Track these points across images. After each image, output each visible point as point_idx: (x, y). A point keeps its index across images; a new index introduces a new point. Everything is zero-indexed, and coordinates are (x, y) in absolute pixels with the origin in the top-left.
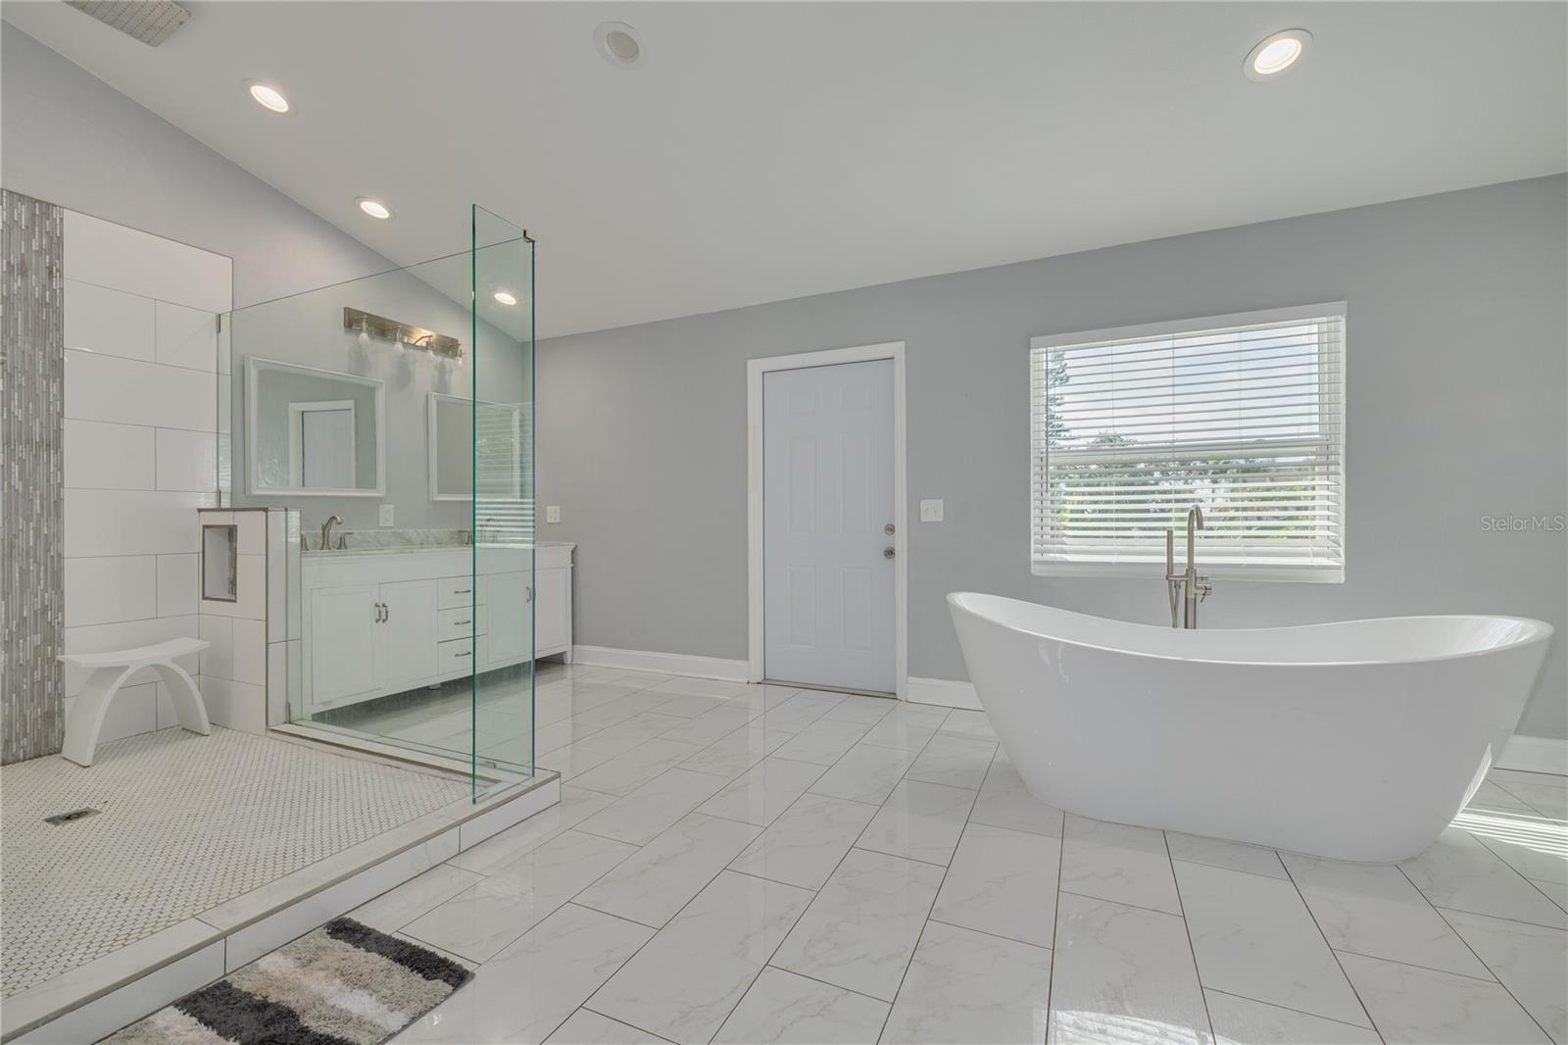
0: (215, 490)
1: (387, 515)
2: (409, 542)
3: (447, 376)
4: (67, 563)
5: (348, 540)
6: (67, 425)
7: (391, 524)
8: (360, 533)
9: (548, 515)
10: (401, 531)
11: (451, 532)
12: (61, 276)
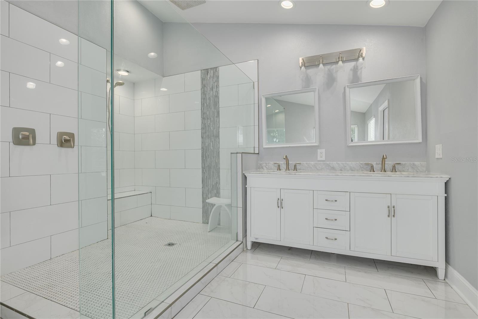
0: (253, 147)
1: (321, 154)
2: (333, 168)
3: (359, 73)
4: (221, 170)
5: (298, 167)
6: (221, 130)
7: (324, 159)
8: (307, 163)
9: (436, 154)
10: (328, 163)
11: (362, 164)
12: (219, 87)
